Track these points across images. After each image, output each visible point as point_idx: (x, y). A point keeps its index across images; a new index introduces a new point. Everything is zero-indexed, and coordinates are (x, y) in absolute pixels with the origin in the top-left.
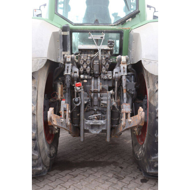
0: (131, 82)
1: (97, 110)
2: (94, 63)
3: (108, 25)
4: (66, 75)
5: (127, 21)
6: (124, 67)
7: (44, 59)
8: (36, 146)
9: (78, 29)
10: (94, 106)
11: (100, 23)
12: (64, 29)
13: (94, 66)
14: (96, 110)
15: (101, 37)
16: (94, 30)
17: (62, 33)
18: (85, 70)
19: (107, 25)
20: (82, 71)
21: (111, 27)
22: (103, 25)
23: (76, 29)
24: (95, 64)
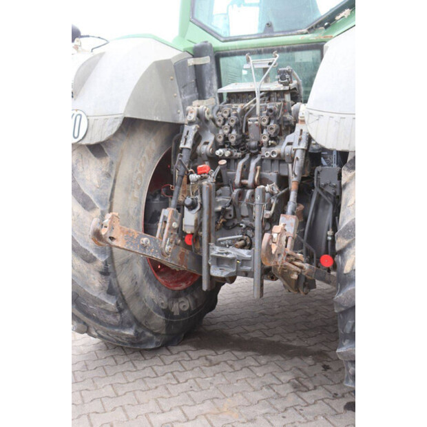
0: (330, 165)
1: (247, 227)
2: (249, 123)
3: (294, 33)
4: (182, 148)
5: (337, 18)
6: (301, 130)
7: (117, 118)
8: (110, 286)
9: (230, 48)
10: (243, 217)
11: (276, 29)
12: (198, 52)
13: (250, 129)
14: (244, 226)
15: (268, 62)
16: (262, 49)
17: (191, 62)
18: (226, 138)
19: (290, 33)
20: (220, 140)
21: (299, 38)
22: (281, 34)
23: (226, 49)
24: (250, 125)
